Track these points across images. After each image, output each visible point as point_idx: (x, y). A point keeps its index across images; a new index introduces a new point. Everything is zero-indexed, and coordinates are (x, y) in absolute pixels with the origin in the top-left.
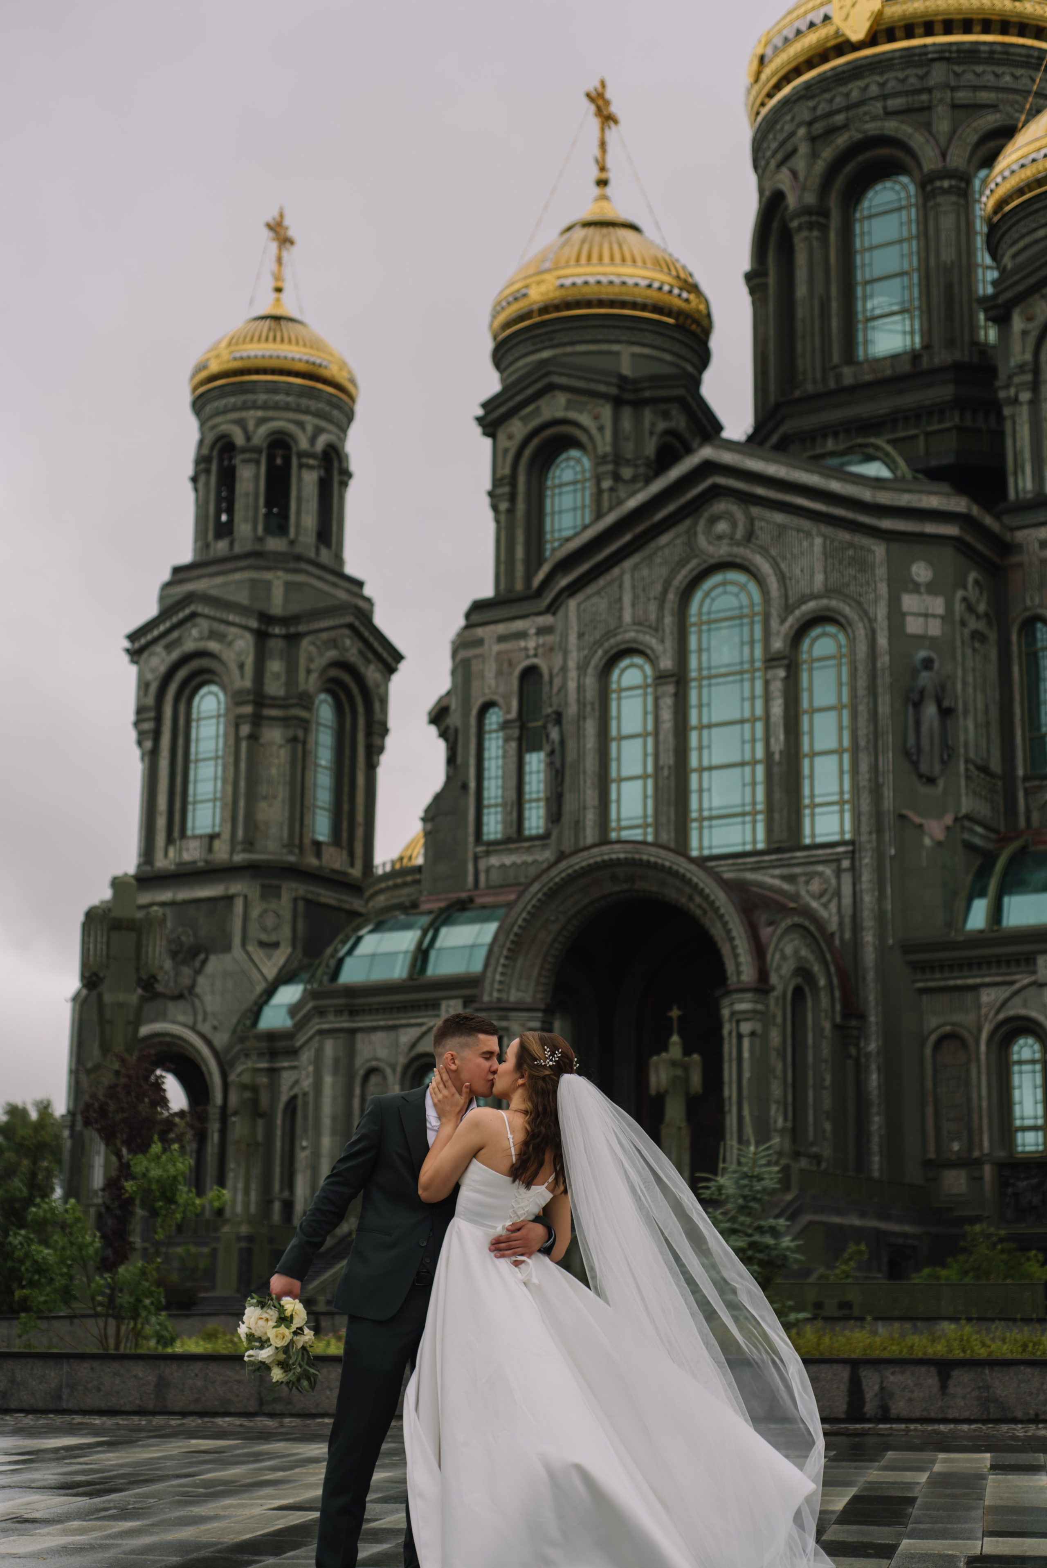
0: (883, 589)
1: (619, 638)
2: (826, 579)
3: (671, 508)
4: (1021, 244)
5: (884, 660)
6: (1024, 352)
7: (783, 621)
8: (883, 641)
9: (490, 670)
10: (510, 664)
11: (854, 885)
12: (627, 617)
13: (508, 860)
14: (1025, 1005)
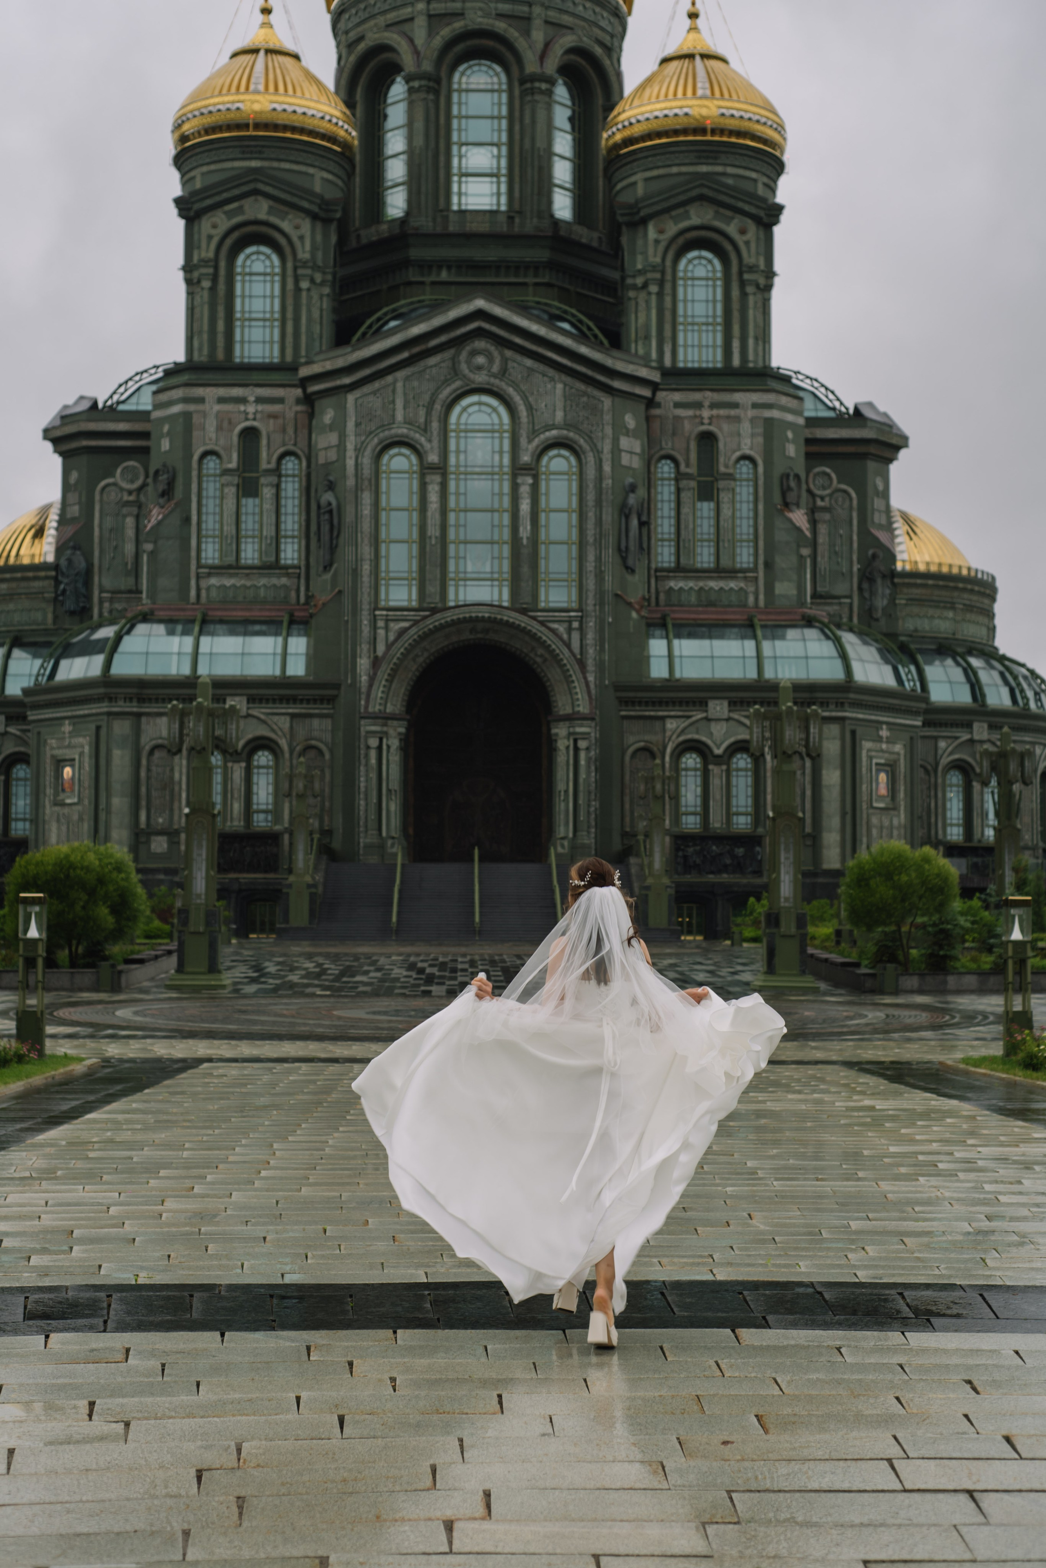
0: (609, 430)
1: (393, 432)
2: (565, 415)
4: (655, 173)
5: (608, 482)
6: (655, 256)
7: (530, 441)
8: (607, 468)
9: (211, 426)
10: (230, 422)
11: (581, 640)
12: (399, 416)
13: (228, 582)
14: (697, 733)
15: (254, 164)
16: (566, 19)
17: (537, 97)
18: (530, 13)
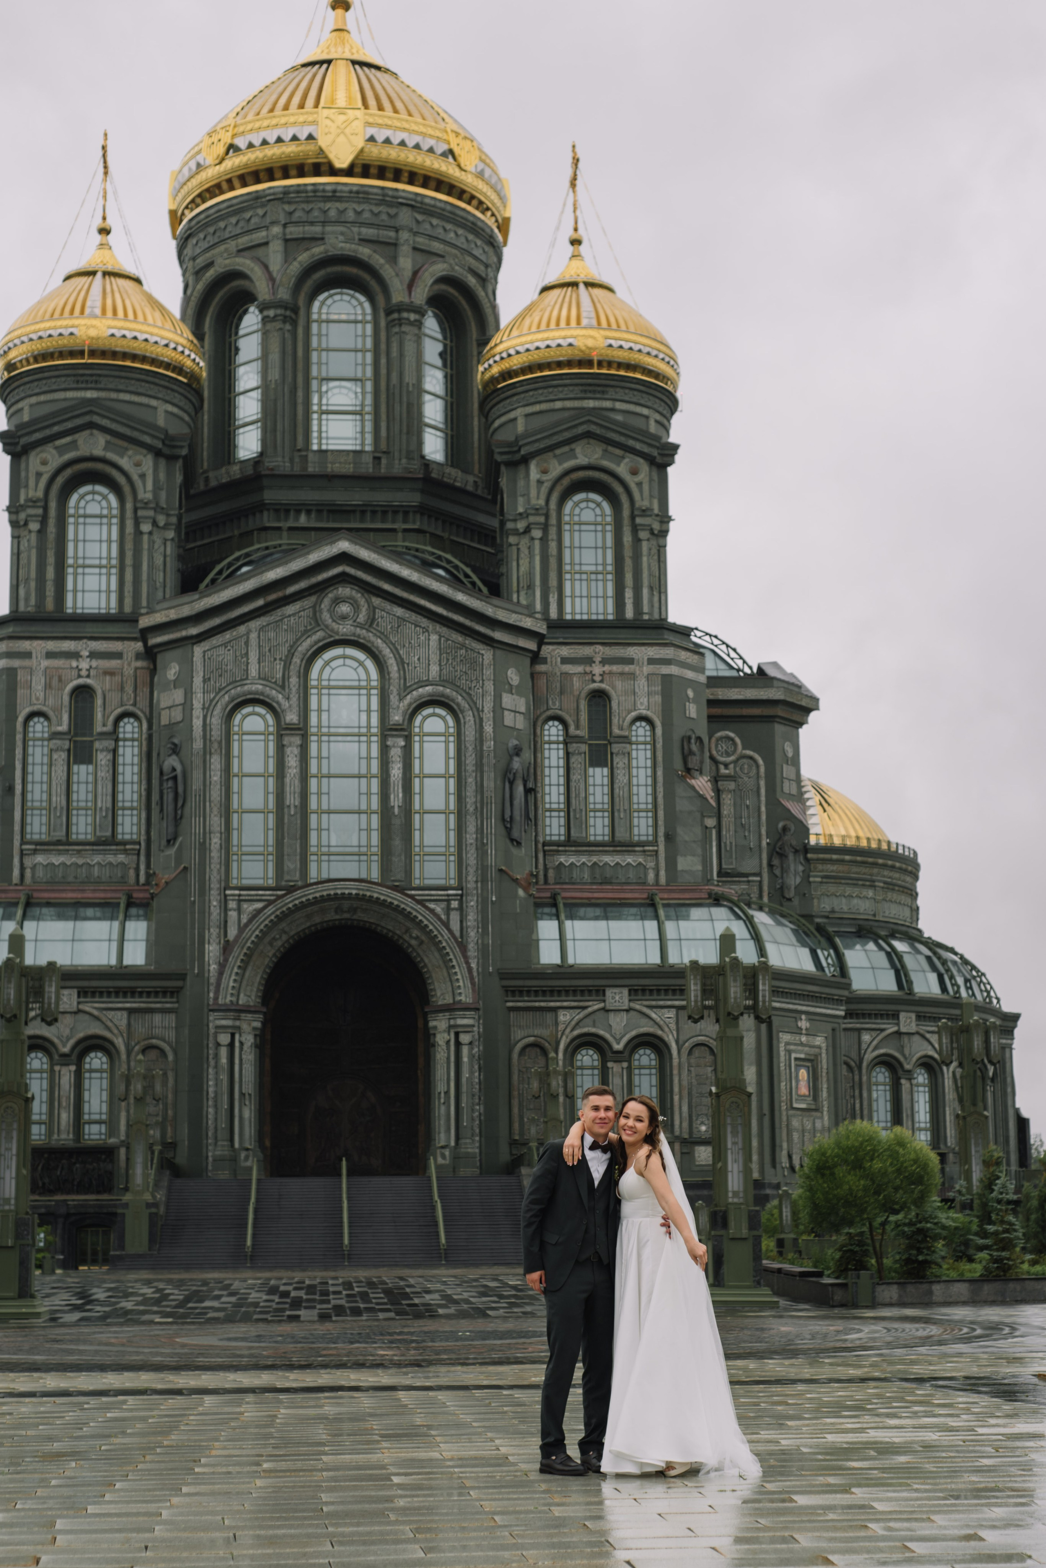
0: (490, 687)
1: (246, 688)
2: (441, 670)
3: (303, 584)
4: (537, 408)
5: (489, 745)
6: (538, 498)
7: (401, 699)
8: (488, 728)
9: (39, 684)
10: (60, 680)
11: (461, 922)
12: (253, 671)
13: (57, 860)
14: (594, 1026)
15: (89, 394)
16: (437, 246)
17: (405, 328)
18: (397, 239)
